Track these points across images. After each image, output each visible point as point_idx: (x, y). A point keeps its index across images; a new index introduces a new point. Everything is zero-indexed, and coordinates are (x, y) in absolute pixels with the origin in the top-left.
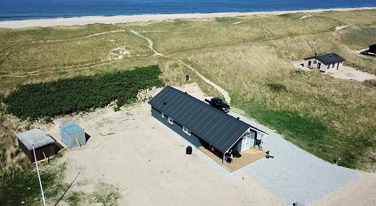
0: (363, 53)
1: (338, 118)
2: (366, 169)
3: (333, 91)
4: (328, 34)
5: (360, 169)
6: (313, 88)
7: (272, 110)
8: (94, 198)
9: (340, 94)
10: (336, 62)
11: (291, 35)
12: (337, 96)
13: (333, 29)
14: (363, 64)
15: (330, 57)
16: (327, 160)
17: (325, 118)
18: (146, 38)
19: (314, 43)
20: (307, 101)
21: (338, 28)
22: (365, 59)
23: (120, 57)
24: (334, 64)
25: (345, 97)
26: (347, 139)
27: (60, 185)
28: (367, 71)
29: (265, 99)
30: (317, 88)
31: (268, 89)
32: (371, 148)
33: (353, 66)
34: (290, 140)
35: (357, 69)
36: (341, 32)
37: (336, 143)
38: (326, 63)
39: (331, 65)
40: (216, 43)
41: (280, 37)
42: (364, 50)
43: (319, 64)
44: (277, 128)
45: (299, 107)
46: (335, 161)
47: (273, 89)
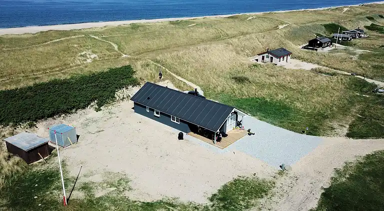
0: (304, 48)
1: (298, 99)
2: (328, 135)
3: (288, 79)
4: (273, 32)
5: (323, 135)
6: (272, 78)
7: (241, 99)
8: (105, 185)
9: (295, 81)
10: (285, 56)
11: (243, 34)
12: (292, 83)
13: (276, 28)
14: (306, 56)
15: (280, 51)
16: (297, 132)
17: (288, 100)
18: (109, 42)
19: (264, 40)
20: (269, 88)
21: (281, 27)
22: (307, 52)
23: (89, 61)
24: (283, 58)
25: (299, 83)
26: (309, 115)
27: (68, 179)
28: (310, 62)
29: (233, 90)
30: (274, 78)
31: (234, 81)
32: (328, 120)
33: (299, 58)
34: (263, 120)
35: (303, 61)
36: (284, 30)
37: (301, 118)
38: (277, 57)
39: (282, 58)
40: (178, 43)
41: (234, 37)
42: (304, 45)
43: (272, 58)
44: (250, 112)
45: (264, 93)
46: (304, 132)
47: (238, 82)
